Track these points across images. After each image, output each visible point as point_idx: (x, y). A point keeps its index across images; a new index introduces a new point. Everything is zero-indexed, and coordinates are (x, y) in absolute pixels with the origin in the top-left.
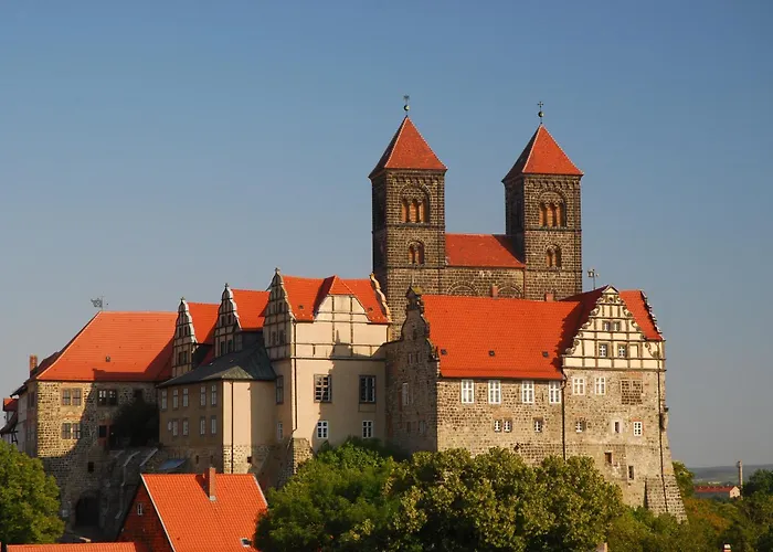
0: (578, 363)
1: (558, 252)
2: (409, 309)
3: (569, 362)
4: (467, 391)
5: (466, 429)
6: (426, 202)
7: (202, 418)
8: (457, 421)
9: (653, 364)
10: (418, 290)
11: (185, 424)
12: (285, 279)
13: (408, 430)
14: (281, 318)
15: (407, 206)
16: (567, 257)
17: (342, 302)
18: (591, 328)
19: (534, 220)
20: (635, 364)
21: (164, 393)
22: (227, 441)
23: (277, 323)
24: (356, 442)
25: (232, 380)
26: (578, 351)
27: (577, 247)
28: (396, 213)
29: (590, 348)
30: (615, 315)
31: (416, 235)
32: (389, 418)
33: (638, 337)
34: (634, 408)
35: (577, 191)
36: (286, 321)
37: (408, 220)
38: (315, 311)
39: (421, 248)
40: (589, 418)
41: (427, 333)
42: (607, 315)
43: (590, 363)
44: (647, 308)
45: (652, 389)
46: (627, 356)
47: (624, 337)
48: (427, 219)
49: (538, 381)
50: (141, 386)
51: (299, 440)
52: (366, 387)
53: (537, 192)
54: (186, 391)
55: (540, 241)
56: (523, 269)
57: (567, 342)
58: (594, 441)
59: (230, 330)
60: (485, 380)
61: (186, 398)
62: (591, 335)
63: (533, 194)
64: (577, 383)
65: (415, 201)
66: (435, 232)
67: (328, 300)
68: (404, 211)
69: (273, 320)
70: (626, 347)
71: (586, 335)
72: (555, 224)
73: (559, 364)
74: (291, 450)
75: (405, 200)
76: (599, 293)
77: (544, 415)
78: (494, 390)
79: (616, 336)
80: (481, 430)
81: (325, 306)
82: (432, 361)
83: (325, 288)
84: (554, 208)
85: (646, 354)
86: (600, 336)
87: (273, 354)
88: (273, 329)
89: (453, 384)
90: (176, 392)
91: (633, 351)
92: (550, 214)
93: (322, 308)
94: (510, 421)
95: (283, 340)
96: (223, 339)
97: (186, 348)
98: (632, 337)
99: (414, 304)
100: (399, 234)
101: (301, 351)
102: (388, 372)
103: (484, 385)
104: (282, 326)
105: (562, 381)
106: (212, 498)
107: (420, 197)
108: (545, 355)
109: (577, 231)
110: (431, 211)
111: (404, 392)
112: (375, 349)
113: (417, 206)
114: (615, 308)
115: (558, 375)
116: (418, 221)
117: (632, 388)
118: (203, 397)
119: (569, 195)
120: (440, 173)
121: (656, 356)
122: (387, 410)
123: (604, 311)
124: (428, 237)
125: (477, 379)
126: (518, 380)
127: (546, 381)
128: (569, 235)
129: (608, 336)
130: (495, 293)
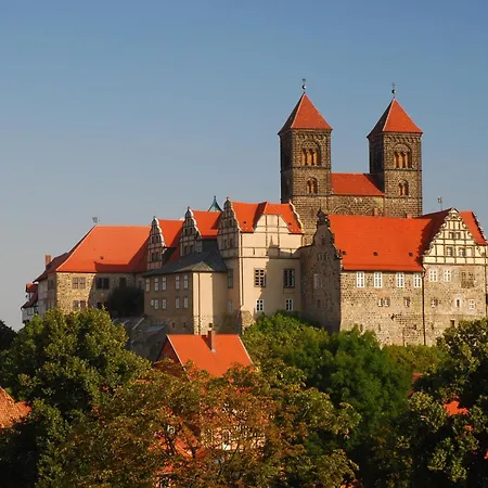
0: (433, 260)
1: (406, 185)
2: (319, 224)
3: (427, 259)
4: (360, 278)
5: (360, 305)
6: (319, 151)
7: (177, 297)
8: (354, 300)
9: (482, 261)
10: (325, 212)
11: (164, 301)
12: (234, 203)
13: (319, 306)
14: (231, 230)
15: (306, 154)
16: (412, 188)
17: (272, 220)
18: (441, 237)
19: (390, 163)
20: (470, 261)
21: (148, 281)
22: (196, 313)
23: (228, 234)
24: (285, 314)
25: (199, 272)
26: (433, 252)
27: (419, 181)
28: (298, 159)
29: (440, 250)
30: (457, 228)
31: (312, 174)
32: (303, 297)
33: (472, 242)
34: (469, 290)
35: (419, 144)
36: (235, 232)
37: (306, 164)
38: (255, 226)
39: (315, 182)
40: (440, 298)
41: (332, 240)
42: (452, 228)
43: (441, 260)
44: (477, 223)
45: (482, 277)
46: (464, 255)
47: (463, 242)
48: (319, 162)
49: (406, 272)
50: (125, 276)
51: (244, 312)
52: (288, 276)
53: (392, 144)
54: (164, 279)
55: (394, 177)
56: (383, 197)
57: (425, 247)
58: (443, 313)
59: (192, 238)
60: (372, 272)
61: (164, 284)
62: (441, 242)
63: (389, 146)
64: (432, 273)
65: (311, 150)
66: (324, 172)
67: (263, 218)
68: (304, 157)
69: (225, 231)
70: (464, 250)
71: (438, 241)
72: (404, 166)
73: (420, 261)
74: (240, 319)
75: (304, 150)
76: (446, 213)
77: (411, 295)
78: (378, 277)
79: (458, 242)
80: (370, 305)
81: (261, 222)
82: (337, 259)
83: (260, 210)
84: (403, 156)
85: (477, 254)
86: (447, 242)
87: (225, 254)
88: (225, 237)
89: (351, 274)
90: (156, 280)
91: (469, 252)
92: (401, 159)
93: (259, 223)
94: (388, 300)
95: (233, 245)
96: (186, 244)
97: (157, 250)
98: (468, 243)
99: (322, 221)
100: (300, 173)
101: (246, 252)
102: (303, 266)
103: (371, 275)
104: (231, 236)
105: (423, 273)
106: (213, 350)
107: (314, 147)
108: (411, 254)
109: (419, 171)
110: (321, 158)
111: (315, 279)
112: (293, 252)
113: (312, 154)
114: (457, 223)
115: (419, 268)
116: (313, 164)
117: (468, 277)
118: (178, 283)
119: (413, 147)
120: (327, 132)
121: (484, 255)
122: (302, 292)
123: (449, 225)
124: (320, 175)
125: (366, 271)
126: (394, 272)
127: (412, 273)
128: (413, 174)
129: (452, 242)
130: (376, 213)
